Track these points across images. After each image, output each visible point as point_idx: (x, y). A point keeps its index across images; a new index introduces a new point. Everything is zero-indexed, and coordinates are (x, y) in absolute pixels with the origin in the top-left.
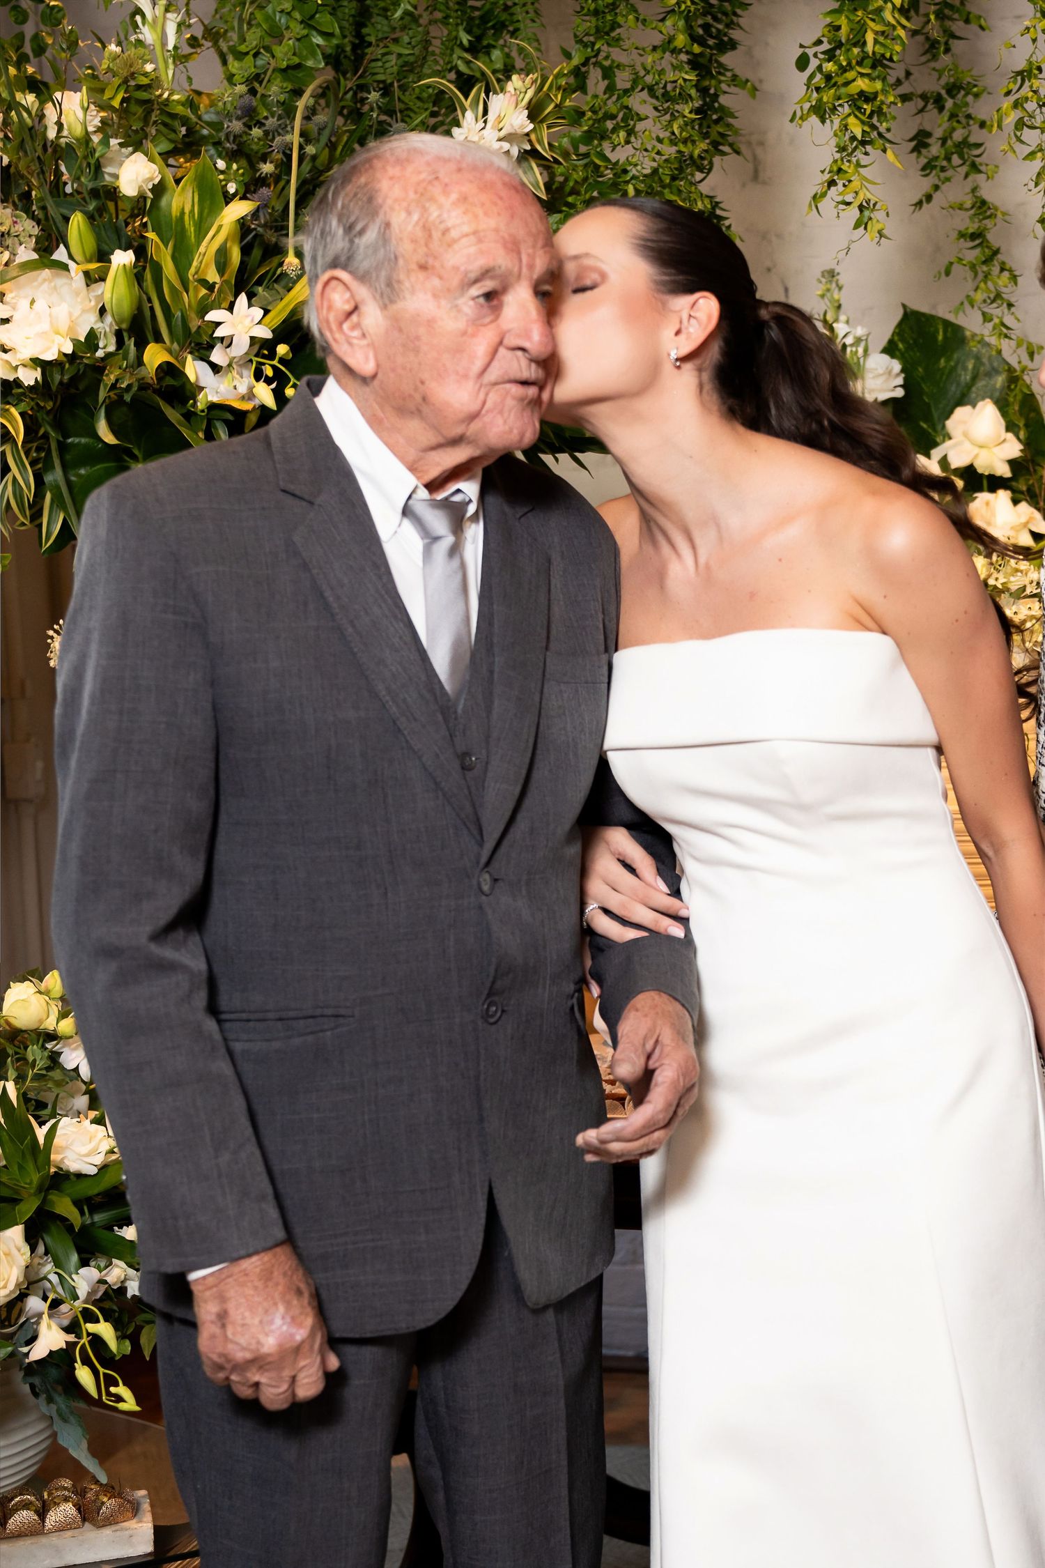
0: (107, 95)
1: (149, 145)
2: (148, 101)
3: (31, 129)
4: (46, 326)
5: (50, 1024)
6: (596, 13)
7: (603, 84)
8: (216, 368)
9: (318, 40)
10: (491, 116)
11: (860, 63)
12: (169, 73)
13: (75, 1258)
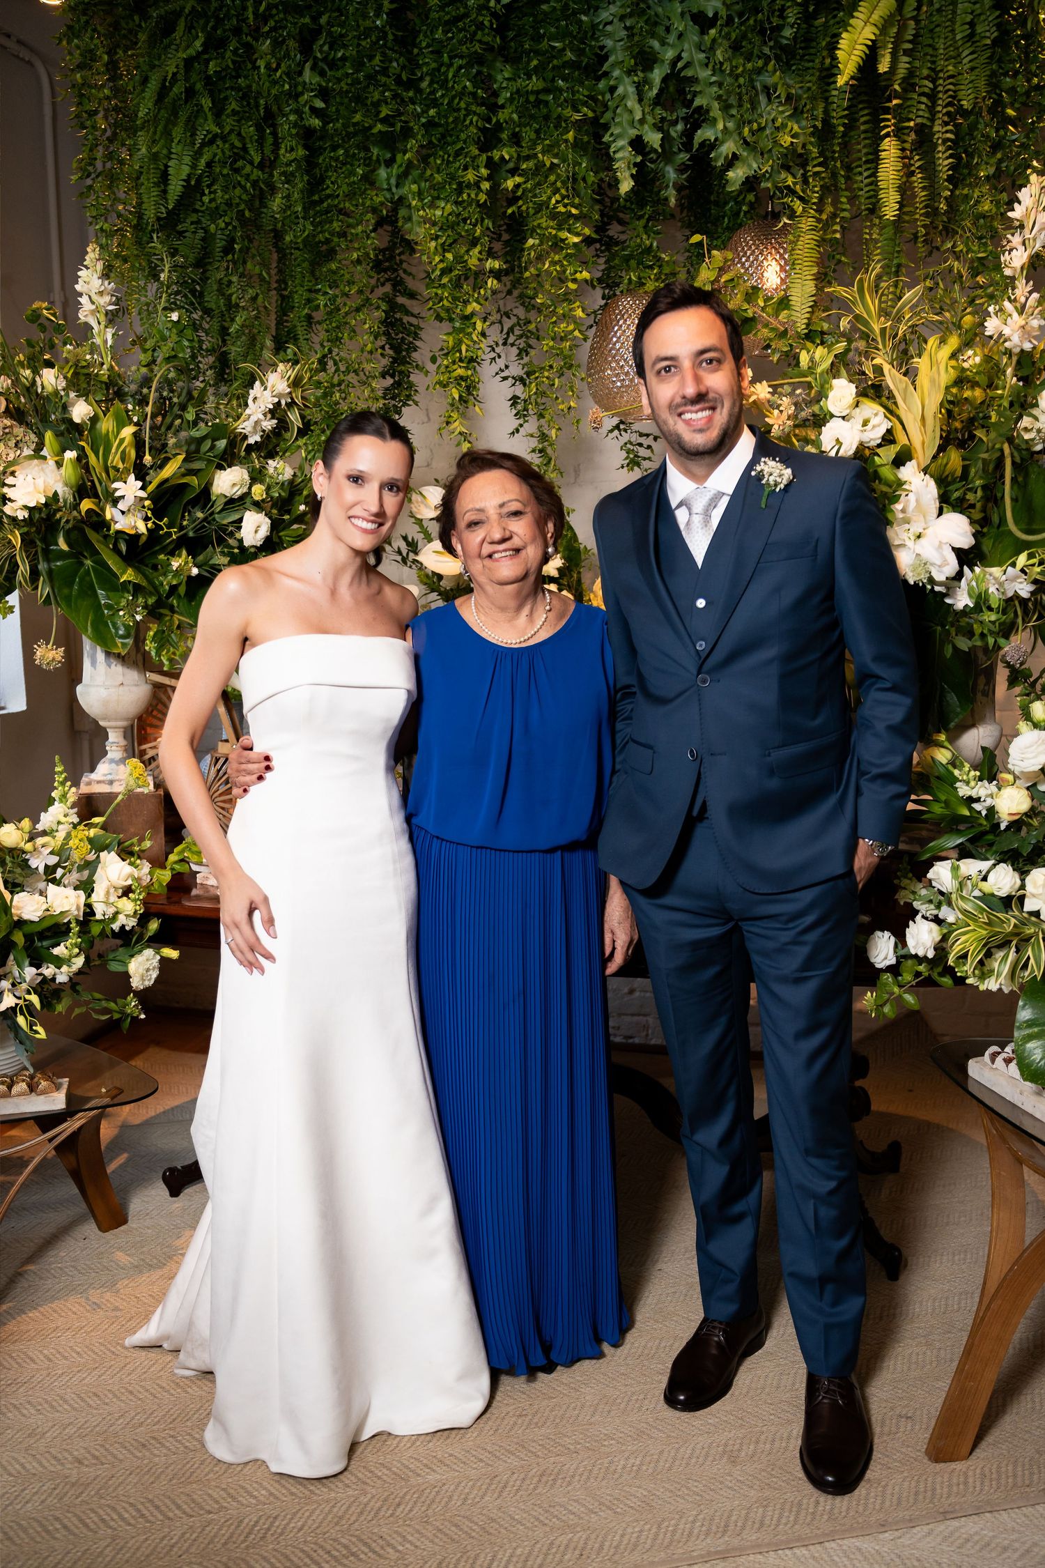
0: (65, 370)
1: (91, 397)
2: (88, 375)
3: (28, 389)
4: (31, 489)
5: (22, 845)
6: (327, 331)
7: (333, 369)
8: (123, 513)
9: (186, 343)
10: (269, 385)
11: (461, 360)
12: (108, 360)
13: (27, 963)
